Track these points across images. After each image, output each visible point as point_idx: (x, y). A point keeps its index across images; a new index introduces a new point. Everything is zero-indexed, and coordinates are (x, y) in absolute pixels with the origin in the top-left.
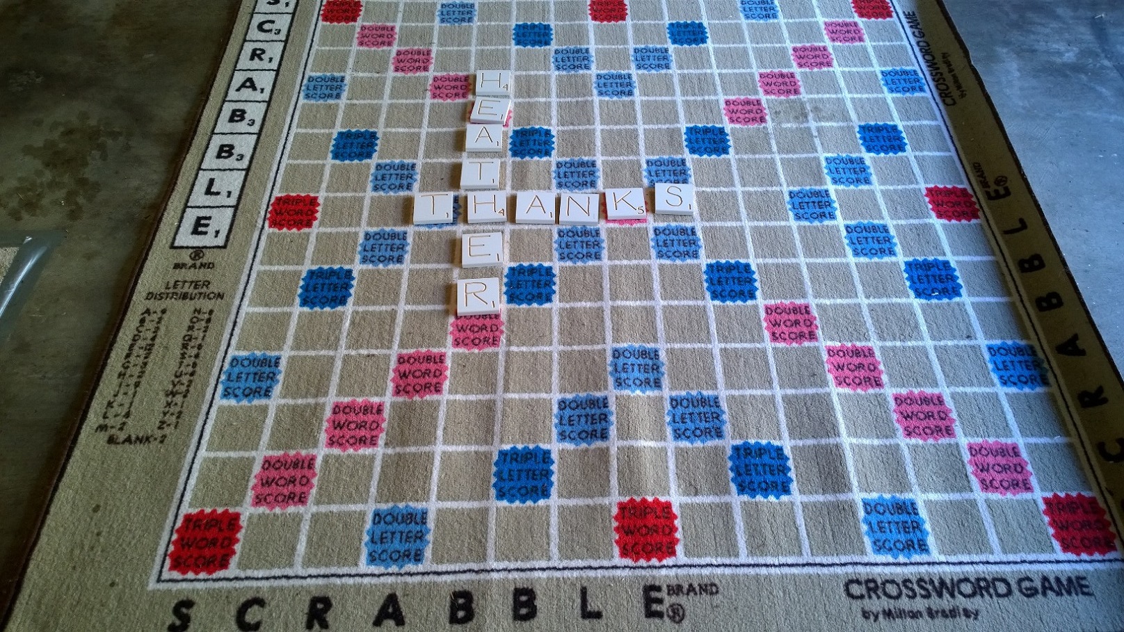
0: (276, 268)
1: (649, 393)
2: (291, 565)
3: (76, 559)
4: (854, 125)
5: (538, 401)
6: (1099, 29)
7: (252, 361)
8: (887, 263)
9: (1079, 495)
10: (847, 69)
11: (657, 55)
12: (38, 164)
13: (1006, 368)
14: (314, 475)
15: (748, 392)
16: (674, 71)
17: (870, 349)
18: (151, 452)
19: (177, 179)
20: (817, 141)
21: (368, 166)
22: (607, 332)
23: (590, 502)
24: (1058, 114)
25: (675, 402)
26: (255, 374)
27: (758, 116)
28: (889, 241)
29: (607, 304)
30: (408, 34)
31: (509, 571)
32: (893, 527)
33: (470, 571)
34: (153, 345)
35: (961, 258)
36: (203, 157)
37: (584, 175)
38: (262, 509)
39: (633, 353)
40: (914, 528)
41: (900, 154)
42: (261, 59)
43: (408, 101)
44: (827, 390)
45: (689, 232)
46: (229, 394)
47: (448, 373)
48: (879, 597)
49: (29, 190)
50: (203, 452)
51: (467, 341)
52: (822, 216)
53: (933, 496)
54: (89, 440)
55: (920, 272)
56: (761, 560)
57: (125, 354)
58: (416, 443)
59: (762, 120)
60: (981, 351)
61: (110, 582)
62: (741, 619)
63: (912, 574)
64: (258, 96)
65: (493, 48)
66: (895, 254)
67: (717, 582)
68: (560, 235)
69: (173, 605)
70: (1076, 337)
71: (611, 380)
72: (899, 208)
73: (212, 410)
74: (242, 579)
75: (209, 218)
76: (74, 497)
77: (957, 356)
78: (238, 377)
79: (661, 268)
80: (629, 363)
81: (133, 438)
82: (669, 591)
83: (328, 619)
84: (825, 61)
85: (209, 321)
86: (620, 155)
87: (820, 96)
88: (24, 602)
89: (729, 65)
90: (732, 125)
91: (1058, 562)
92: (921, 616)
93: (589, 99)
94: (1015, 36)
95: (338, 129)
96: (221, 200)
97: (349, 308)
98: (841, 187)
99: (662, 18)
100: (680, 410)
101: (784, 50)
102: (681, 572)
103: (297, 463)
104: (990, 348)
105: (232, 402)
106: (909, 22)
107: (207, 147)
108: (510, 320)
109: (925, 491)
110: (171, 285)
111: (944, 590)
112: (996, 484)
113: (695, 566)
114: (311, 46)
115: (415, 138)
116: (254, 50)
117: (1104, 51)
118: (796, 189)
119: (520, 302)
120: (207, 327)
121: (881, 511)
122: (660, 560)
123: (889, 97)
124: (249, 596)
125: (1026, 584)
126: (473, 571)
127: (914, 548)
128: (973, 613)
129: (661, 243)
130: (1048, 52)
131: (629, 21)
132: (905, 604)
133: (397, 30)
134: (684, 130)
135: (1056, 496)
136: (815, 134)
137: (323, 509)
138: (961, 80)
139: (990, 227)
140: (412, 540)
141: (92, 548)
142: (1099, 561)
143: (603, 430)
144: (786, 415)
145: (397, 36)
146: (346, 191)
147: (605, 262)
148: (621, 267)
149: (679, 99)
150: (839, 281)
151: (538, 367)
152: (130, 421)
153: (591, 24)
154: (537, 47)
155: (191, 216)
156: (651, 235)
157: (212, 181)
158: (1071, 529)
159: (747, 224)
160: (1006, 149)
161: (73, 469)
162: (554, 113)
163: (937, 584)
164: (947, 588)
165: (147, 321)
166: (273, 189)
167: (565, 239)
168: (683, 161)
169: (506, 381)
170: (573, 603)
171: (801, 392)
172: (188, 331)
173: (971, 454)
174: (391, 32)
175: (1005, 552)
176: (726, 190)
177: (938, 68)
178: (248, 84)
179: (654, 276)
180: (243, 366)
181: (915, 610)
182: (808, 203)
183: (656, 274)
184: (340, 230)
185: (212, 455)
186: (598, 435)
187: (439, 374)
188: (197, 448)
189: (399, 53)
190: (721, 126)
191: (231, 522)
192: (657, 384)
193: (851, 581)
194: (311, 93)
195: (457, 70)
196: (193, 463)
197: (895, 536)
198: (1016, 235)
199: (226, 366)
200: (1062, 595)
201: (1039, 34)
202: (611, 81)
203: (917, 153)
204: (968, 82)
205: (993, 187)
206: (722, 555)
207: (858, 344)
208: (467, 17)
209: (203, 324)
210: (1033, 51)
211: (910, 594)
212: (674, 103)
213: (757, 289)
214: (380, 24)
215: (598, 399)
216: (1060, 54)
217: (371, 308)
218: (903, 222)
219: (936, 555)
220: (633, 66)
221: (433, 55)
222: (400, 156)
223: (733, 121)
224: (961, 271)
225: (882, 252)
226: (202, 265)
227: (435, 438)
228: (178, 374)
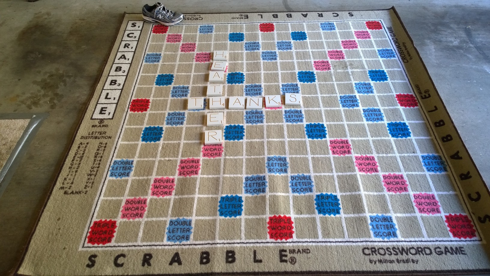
0: (132, 127)
1: (282, 174)
2: (136, 241)
3: (50, 239)
4: (367, 70)
5: (237, 178)
6: (468, 33)
7: (122, 162)
8: (380, 124)
9: (460, 214)
10: (364, 49)
11: (286, 44)
12: (39, 88)
13: (429, 164)
14: (146, 206)
15: (323, 174)
16: (293, 50)
17: (373, 157)
18: (81, 197)
19: (94, 93)
20: (351, 77)
21: (170, 88)
22: (265, 151)
23: (258, 217)
24: (451, 66)
25: (293, 178)
26: (123, 167)
27: (327, 67)
28: (381, 115)
29: (265, 140)
30: (187, 37)
31: (225, 244)
32: (382, 227)
33: (208, 244)
34: (83, 156)
35: (410, 122)
36: (105, 84)
37: (256, 90)
38: (125, 220)
39: (276, 159)
40: (391, 227)
41: (385, 81)
42: (128, 48)
43: (186, 63)
44: (355, 173)
45: (299, 112)
46: (113, 175)
47: (201, 167)
48: (376, 255)
49: (35, 97)
50: (102, 197)
51: (208, 154)
52: (354, 105)
53: (399, 215)
54: (56, 192)
55: (394, 127)
56: (328, 240)
57: (72, 160)
58: (187, 194)
59: (329, 69)
60: (419, 158)
61: (63, 248)
62: (320, 263)
63: (390, 245)
64: (127, 61)
65: (221, 42)
66: (383, 120)
67: (309, 248)
68: (246, 114)
69: (89, 257)
70: (458, 152)
71: (267, 169)
72: (385, 102)
73: (106, 181)
74: (116, 247)
75: (106, 108)
76: (50, 215)
77: (409, 160)
78: (116, 169)
79: (288, 126)
80: (274, 163)
81: (74, 192)
82: (290, 252)
83: (151, 262)
84: (355, 46)
85: (105, 147)
86: (271, 82)
87: (353, 59)
88: (29, 255)
89: (316, 47)
90: (317, 71)
91: (451, 241)
92: (394, 262)
93: (259, 61)
94: (433, 35)
95: (158, 73)
96: (112, 101)
97: (161, 142)
98: (361, 94)
99: (289, 30)
100: (295, 181)
101: (338, 42)
102: (295, 244)
103: (139, 202)
104: (422, 157)
105: (114, 178)
106: (389, 31)
107: (106, 81)
108: (226, 147)
109: (395, 212)
110: (91, 133)
111: (404, 252)
112: (425, 210)
113: (300, 242)
114: (148, 42)
115: (188, 77)
116: (126, 44)
117: (470, 40)
118: (343, 95)
119: (230, 139)
120: (104, 149)
121: (378, 221)
122: (286, 240)
123: (381, 60)
124: (119, 253)
125: (438, 250)
126: (210, 244)
127: (391, 235)
128: (416, 261)
129: (287, 116)
130: (446, 41)
131: (275, 32)
132: (387, 257)
133: (182, 36)
134: (297, 73)
135: (450, 215)
136: (351, 74)
137: (150, 219)
138: (410, 53)
139: (422, 109)
140: (185, 232)
141: (57, 235)
142: (469, 241)
143: (263, 189)
144: (338, 183)
145: (182, 38)
146: (161, 97)
147: (265, 124)
148: (271, 125)
149: (295, 61)
150: (361, 131)
151: (237, 164)
152: (73, 185)
153: (260, 33)
154: (238, 42)
155: (99, 107)
156: (284, 113)
157: (108, 94)
158: (457, 228)
159: (323, 109)
160: (429, 78)
161: (50, 204)
162: (245, 66)
163: (400, 249)
164: (405, 251)
165: (81, 147)
166: (132, 97)
167: (249, 115)
168: (297, 85)
169: (224, 170)
170: (250, 256)
171: (345, 174)
172: (97, 151)
173: (415, 198)
174: (180, 37)
175: (429, 237)
176: (314, 96)
177: (401, 48)
178: (123, 57)
179: (285, 129)
180: (118, 164)
181: (391, 260)
182: (347, 101)
183: (285, 128)
184: (158, 112)
185: (106, 198)
186: (261, 191)
187: (197, 167)
188: (100, 196)
189: (183, 45)
190: (312, 71)
191: (113, 224)
192: (286, 171)
193: (365, 248)
194: (148, 60)
195: (206, 51)
196: (98, 201)
197: (383, 230)
198: (434, 112)
199: (112, 164)
200: (453, 254)
201: (443, 34)
202: (268, 54)
203: (392, 81)
204: (413, 53)
205: (424, 94)
206: (312, 238)
207: (368, 155)
208: (210, 31)
209: (103, 148)
210: (441, 41)
211: (390, 253)
212: (293, 62)
213: (326, 134)
214: (175, 34)
215: (261, 177)
216: (451, 42)
217: (170, 142)
218: (387, 108)
219: (400, 238)
220: (277, 49)
221: (196, 45)
222: (183, 84)
223: (317, 69)
224: (410, 127)
225: (378, 119)
226: (103, 126)
227: (195, 192)
228: (93, 167)
